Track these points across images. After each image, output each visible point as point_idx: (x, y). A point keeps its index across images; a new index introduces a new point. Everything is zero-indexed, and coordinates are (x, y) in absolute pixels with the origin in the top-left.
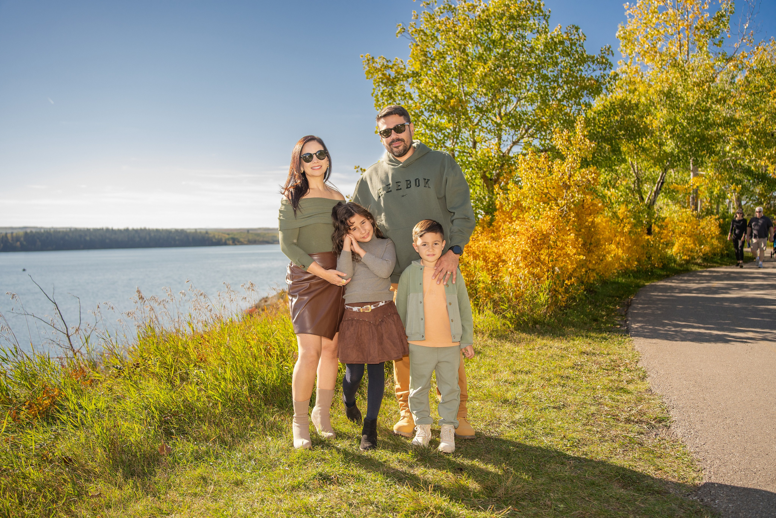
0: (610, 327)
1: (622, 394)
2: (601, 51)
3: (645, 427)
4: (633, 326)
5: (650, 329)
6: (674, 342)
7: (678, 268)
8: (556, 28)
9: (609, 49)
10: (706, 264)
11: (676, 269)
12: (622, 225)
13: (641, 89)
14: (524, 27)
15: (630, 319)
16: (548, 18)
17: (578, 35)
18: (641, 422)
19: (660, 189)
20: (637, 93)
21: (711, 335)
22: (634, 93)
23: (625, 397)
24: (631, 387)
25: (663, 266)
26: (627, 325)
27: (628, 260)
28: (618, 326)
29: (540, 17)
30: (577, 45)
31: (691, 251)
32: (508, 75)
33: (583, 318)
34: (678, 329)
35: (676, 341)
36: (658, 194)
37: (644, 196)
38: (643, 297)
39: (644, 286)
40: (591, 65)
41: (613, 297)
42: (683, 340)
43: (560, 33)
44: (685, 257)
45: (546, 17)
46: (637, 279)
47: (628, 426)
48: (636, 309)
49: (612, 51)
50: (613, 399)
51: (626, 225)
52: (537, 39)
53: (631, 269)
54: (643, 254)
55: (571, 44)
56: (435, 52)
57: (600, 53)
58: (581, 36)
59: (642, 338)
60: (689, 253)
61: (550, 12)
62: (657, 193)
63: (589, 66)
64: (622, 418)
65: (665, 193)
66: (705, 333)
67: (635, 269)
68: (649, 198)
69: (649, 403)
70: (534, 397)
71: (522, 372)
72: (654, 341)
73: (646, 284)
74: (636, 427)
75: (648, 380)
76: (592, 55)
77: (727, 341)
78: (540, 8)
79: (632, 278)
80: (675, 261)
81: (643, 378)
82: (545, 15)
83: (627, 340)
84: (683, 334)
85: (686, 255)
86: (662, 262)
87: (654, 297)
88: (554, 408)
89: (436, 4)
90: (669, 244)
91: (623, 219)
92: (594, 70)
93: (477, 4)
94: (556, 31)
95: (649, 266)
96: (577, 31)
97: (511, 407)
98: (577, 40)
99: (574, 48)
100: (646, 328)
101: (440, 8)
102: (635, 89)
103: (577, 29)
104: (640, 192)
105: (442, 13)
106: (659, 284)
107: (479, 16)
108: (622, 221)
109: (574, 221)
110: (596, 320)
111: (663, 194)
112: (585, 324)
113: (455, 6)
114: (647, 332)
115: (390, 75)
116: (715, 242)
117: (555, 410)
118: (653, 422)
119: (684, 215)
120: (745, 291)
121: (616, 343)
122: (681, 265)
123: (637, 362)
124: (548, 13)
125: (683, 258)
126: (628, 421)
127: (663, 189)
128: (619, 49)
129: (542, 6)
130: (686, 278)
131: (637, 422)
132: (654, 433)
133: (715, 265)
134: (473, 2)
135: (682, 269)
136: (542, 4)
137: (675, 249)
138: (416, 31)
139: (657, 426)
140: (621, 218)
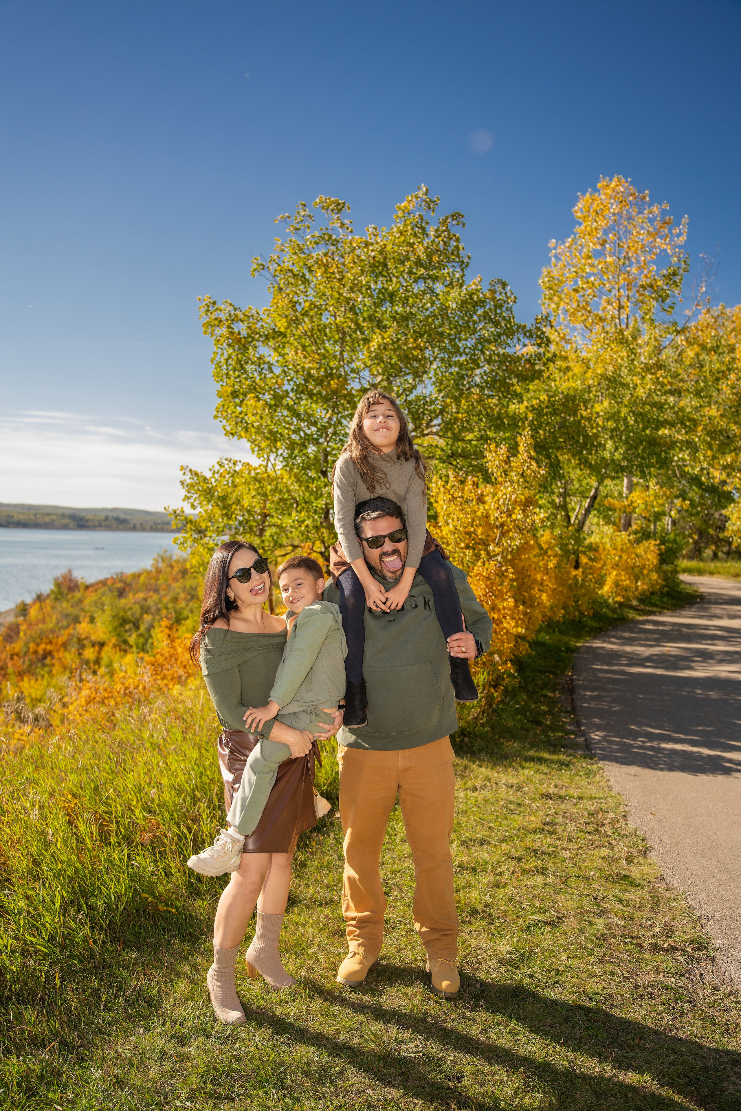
0: (562, 737)
1: (629, 888)
2: (536, 319)
3: (682, 959)
4: (592, 736)
5: (618, 744)
6: (659, 773)
7: (610, 614)
8: (474, 280)
9: (546, 318)
10: (642, 607)
11: (609, 618)
12: (546, 558)
13: (577, 369)
14: (435, 279)
15: (584, 721)
16: (467, 266)
17: (506, 294)
18: (672, 949)
19: (592, 506)
20: (570, 374)
21: (700, 757)
22: (565, 373)
23: (634, 895)
24: (634, 872)
25: (594, 614)
26: (584, 734)
27: (552, 608)
28: (573, 737)
29: (455, 264)
30: (504, 309)
31: (626, 590)
32: (414, 348)
33: (520, 720)
34: (655, 744)
35: (662, 770)
36: (590, 512)
37: (570, 514)
38: (585, 674)
39: (578, 648)
40: (521, 338)
41: (545, 672)
42: (671, 768)
43: (479, 287)
44: (619, 599)
45: (464, 265)
46: (564, 635)
47: (657, 958)
48: (586, 700)
49: (550, 322)
50: (620, 901)
51: (552, 558)
52: (448, 293)
53: (555, 620)
54: (569, 597)
55: (496, 307)
56: (307, 304)
57: (534, 323)
58: (508, 295)
59: (613, 764)
60: (624, 593)
61: (469, 258)
62: (588, 511)
63: (519, 340)
64: (646, 944)
65: (598, 511)
66: (693, 753)
67: (561, 619)
68: (577, 516)
69: (671, 908)
70: (510, 900)
71: (475, 841)
72: (634, 769)
73: (579, 644)
74: (669, 962)
75: (653, 857)
76: (522, 324)
77: (728, 771)
78: (458, 254)
79: (557, 633)
80: (608, 606)
81: (645, 853)
82: (463, 262)
83: (595, 767)
84: (666, 755)
85: (619, 595)
86: (593, 608)
87: (600, 675)
88: (546, 923)
89: (308, 230)
90: (601, 582)
91: (547, 549)
92: (525, 345)
93: (372, 241)
94: (474, 283)
95: (576, 613)
96: (503, 289)
97: (484, 923)
98: (505, 302)
99: (498, 311)
100: (612, 742)
101: (313, 236)
102: (568, 369)
103: (504, 285)
104: (564, 507)
105: (317, 243)
106: (595, 645)
107: (374, 257)
108: (546, 552)
109: (512, 580)
110: (538, 723)
111: (595, 512)
112: (527, 730)
113: (337, 236)
114: (617, 751)
115: (239, 334)
116: (654, 576)
117: (548, 929)
118: (689, 949)
119: (619, 540)
120: (712, 665)
121: (581, 773)
122: (614, 610)
123: (625, 816)
124: (466, 260)
125: (616, 599)
126: (655, 948)
127: (596, 506)
128: (540, 301)
129: (461, 250)
130: (626, 635)
131: (667, 951)
132: (698, 972)
133: (654, 609)
134: (367, 237)
135: (615, 616)
136: (461, 247)
137: (606, 588)
138: (281, 271)
139: (696, 956)
140: (545, 548)
